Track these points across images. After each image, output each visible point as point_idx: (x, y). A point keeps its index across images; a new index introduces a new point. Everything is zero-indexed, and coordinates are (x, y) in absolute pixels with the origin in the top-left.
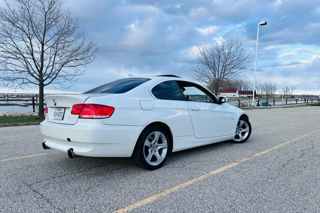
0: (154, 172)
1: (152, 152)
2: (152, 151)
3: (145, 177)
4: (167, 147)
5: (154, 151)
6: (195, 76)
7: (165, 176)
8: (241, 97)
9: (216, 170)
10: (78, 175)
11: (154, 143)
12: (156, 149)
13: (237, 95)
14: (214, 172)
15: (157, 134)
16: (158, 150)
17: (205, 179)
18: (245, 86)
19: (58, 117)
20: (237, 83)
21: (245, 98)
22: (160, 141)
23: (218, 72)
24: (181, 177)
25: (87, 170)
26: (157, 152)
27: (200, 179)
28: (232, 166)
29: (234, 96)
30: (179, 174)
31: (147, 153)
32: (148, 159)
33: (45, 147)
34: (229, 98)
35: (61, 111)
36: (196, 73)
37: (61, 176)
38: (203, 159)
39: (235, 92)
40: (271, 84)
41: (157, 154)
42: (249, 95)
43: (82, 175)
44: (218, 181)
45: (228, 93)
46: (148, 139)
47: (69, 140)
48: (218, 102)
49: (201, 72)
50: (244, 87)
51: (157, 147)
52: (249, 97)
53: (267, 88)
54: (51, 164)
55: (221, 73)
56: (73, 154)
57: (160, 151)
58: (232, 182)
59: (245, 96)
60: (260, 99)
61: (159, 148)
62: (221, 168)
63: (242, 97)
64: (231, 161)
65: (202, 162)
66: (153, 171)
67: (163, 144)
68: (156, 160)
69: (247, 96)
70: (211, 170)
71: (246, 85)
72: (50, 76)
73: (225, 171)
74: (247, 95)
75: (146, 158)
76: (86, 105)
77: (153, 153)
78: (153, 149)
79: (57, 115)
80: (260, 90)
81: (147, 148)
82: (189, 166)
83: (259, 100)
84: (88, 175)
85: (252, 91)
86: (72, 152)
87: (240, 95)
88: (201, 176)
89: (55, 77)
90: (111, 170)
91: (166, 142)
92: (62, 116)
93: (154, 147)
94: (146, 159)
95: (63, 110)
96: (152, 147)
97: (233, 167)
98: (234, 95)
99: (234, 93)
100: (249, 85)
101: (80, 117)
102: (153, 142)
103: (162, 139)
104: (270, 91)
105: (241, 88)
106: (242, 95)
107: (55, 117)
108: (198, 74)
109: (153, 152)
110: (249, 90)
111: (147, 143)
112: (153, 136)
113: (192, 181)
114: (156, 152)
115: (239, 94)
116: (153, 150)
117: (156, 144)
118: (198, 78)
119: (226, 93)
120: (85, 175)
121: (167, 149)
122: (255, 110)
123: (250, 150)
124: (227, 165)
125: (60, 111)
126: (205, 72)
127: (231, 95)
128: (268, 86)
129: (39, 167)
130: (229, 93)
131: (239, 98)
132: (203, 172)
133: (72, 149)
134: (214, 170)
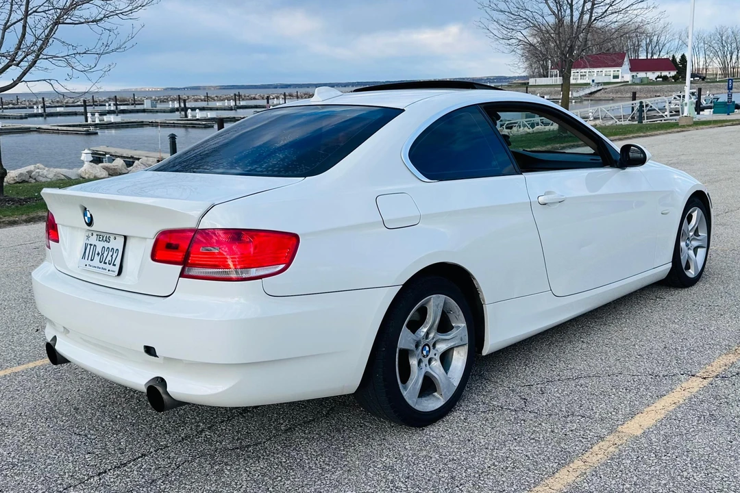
0: (432, 431)
1: (421, 365)
2: (420, 362)
3: (407, 461)
4: (466, 340)
5: (426, 361)
6: (493, 26)
7: (474, 451)
8: (638, 81)
9: (637, 417)
10: (180, 455)
11: (427, 334)
12: (432, 352)
13: (624, 73)
14: (634, 427)
15: (435, 304)
16: (437, 357)
17: (612, 459)
18: (651, 41)
19: (102, 265)
20: (624, 32)
21: (651, 83)
22: (444, 326)
23: (572, 11)
24: (529, 454)
25: (203, 430)
26: (436, 364)
27: (595, 459)
28: (687, 394)
29: (616, 77)
30: (517, 437)
31: (406, 373)
32: (410, 392)
33: (55, 357)
34: (598, 84)
35: (110, 245)
36: (496, 15)
37: (125, 465)
38: (581, 366)
39: (620, 65)
40: (736, 32)
41: (437, 371)
42: (665, 73)
43: (194, 458)
44: (658, 468)
45: (596, 70)
46: (408, 326)
47: (150, 351)
48: (616, 161)
49: (514, 10)
50: (647, 45)
51: (434, 346)
52: (665, 78)
53: (724, 47)
54: (76, 409)
55: (582, 13)
56: (164, 396)
57: (445, 358)
58: (704, 467)
59: (652, 76)
60: (702, 85)
61: (442, 347)
62: (653, 408)
63: (642, 82)
64: (676, 371)
65: (582, 381)
66: (427, 430)
67: (453, 333)
68: (436, 391)
69: (658, 77)
70: (620, 417)
71: (655, 39)
72: (18, 59)
73: (668, 418)
74: (658, 73)
75: (405, 388)
76: (205, 232)
77: (425, 368)
78: (425, 353)
79: (97, 258)
80: (702, 55)
81: (405, 354)
82: (543, 400)
83: (700, 90)
84: (212, 456)
85: (674, 57)
86: (161, 390)
87: (634, 74)
88: (596, 448)
89: (34, 62)
90: (286, 431)
91: (463, 325)
92: (118, 263)
93: (427, 348)
94: (405, 394)
95: (117, 244)
96: (420, 348)
97: (690, 399)
98: (616, 74)
99: (616, 69)
100: (663, 38)
101: (186, 273)
102: (424, 330)
103: (451, 317)
104: (734, 57)
105: (636, 51)
106: (642, 75)
107: (89, 262)
108: (502, 17)
109: (423, 365)
110: (665, 57)
111: (405, 339)
112: (423, 312)
113: (571, 470)
114: (433, 363)
115: (631, 70)
116: (423, 359)
117: (431, 336)
118: (505, 32)
119: (587, 70)
120: (203, 455)
121: (466, 348)
122: (694, 133)
123: (727, 316)
124: (667, 392)
125: (106, 245)
126: (527, 12)
127: (603, 74)
128: (728, 38)
129: (41, 424)
130: (600, 69)
131: (634, 84)
132: (599, 429)
133: (162, 381)
134: (632, 415)
